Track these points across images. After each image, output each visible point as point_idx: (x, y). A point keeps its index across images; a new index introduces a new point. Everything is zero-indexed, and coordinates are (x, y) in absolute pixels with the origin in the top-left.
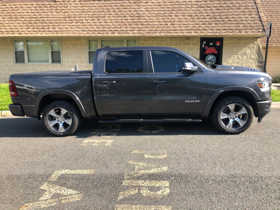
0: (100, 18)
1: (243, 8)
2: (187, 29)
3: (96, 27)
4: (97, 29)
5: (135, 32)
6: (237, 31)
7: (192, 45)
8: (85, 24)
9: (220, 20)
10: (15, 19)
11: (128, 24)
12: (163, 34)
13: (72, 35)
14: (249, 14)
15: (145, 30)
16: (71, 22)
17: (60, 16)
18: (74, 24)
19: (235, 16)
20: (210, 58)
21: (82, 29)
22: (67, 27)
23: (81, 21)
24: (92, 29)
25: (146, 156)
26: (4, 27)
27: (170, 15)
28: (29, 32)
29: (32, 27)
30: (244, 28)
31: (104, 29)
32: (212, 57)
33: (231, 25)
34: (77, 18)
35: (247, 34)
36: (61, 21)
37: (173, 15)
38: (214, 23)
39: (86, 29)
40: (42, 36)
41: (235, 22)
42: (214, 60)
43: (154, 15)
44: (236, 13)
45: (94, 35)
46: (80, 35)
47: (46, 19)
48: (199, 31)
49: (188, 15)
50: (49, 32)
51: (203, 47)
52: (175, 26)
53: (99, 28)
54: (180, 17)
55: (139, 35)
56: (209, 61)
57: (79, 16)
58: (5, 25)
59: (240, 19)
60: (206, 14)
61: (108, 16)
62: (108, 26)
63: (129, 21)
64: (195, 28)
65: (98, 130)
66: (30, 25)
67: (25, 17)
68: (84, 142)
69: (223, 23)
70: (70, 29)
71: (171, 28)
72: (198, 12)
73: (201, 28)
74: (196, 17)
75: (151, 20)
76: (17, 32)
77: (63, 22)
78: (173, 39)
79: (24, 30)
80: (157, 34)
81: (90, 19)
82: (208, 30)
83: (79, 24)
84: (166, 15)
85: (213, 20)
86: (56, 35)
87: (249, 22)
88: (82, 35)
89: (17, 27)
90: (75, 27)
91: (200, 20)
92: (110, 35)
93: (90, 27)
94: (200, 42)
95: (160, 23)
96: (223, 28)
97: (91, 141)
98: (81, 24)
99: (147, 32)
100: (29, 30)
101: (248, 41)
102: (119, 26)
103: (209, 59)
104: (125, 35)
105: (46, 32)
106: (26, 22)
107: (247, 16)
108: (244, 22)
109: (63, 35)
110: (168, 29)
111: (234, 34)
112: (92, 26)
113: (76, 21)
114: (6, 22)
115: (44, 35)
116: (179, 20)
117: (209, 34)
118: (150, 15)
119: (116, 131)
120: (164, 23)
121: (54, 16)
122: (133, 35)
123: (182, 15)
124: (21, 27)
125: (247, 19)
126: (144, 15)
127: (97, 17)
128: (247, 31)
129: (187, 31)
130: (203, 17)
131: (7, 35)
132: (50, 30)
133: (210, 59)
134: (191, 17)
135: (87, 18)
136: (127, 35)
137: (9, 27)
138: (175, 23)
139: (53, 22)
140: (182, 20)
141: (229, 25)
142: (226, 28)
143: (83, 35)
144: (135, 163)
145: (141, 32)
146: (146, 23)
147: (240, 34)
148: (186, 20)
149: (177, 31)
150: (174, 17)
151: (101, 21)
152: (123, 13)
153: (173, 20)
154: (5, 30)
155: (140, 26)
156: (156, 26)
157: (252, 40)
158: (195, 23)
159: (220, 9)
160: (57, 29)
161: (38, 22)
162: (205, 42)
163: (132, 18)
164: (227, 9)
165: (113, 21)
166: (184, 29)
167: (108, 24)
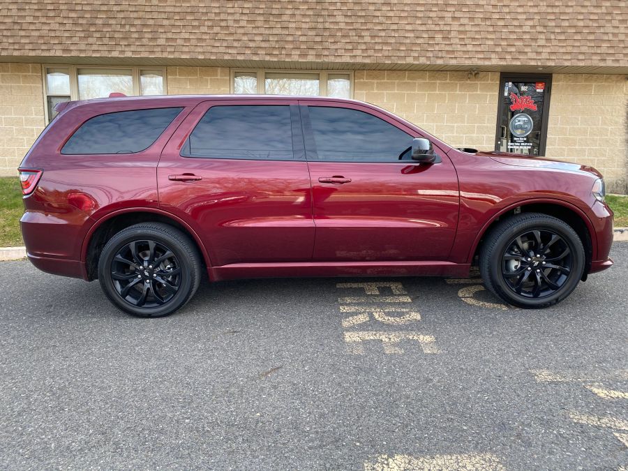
0: (271, 18)
1: (608, 4)
2: (480, 50)
3: (260, 38)
4: (263, 45)
5: (355, 52)
6: (594, 57)
7: (481, 89)
8: (232, 30)
9: (557, 30)
10: (51, 14)
11: (339, 34)
12: (423, 61)
13: (201, 57)
14: (621, 18)
15: (382, 50)
16: (196, 23)
17: (168, 9)
18: (204, 29)
19: (590, 23)
20: (521, 120)
21: (225, 44)
22: (187, 36)
23: (223, 24)
24: (251, 44)
25: (602, 393)
26: (23, 33)
27: (440, 14)
28: (88, 47)
29: (98, 35)
30: (611, 51)
31: (282, 44)
32: (526, 119)
33: (583, 43)
34: (212, 16)
35: (617, 65)
36: (172, 22)
37: (446, 15)
38: (542, 36)
39: (236, 44)
40: (122, 56)
41: (592, 37)
42: (530, 127)
43: (403, 14)
44: (592, 17)
45: (256, 58)
46: (220, 57)
47: (135, 15)
48: (508, 57)
49: (482, 16)
50: (143, 49)
51: (506, 94)
52: (452, 41)
53: (269, 41)
54: (462, 21)
55: (367, 61)
56: (517, 128)
57: (217, 11)
58: (25, 26)
59: (602, 30)
60: (524, 17)
61: (288, 12)
62: (290, 38)
63: (342, 26)
64: (499, 49)
65: (348, 300)
66: (92, 29)
67: (79, 8)
68: (347, 339)
69: (563, 37)
70: (194, 42)
71: (443, 47)
72: (507, 10)
73: (513, 49)
74: (501, 23)
75: (395, 27)
76: (60, 47)
77: (177, 24)
78: (437, 75)
79: (76, 40)
80: (410, 60)
81: (245, 18)
82: (529, 54)
83: (216, 29)
84: (432, 15)
85: (539, 29)
86: (159, 55)
87: (622, 37)
88: (227, 57)
89: (58, 34)
90: (208, 37)
91: (511, 29)
92: (295, 58)
93: (245, 38)
94: (498, 82)
95: (418, 35)
96: (563, 50)
97: (367, 338)
98: (221, 30)
99: (386, 53)
100: (91, 40)
101: (606, 84)
102: (318, 39)
103: (519, 123)
104: (332, 59)
105: (133, 48)
106: (81, 21)
107: (615, 23)
108: (611, 37)
109: (177, 55)
110: (437, 48)
111: (588, 63)
112: (250, 37)
113: (210, 24)
114: (29, 19)
115: (129, 54)
116: (462, 29)
117: (533, 63)
118: (391, 14)
119: (404, 303)
120: (425, 35)
121: (153, 9)
122: (352, 61)
123: (468, 15)
124: (67, 34)
125: (616, 31)
126: (378, 13)
127: (263, 14)
128: (617, 57)
129: (482, 56)
130: (516, 23)
131: (32, 54)
132: (145, 41)
133: (521, 123)
134: (488, 23)
135: (237, 17)
136: (338, 60)
137: (36, 33)
138: (453, 34)
139: (151, 22)
140: (468, 28)
141: (577, 44)
142: (570, 49)
143: (230, 58)
144: (594, 421)
145: (371, 52)
146: (383, 34)
147: (602, 64)
148: (477, 29)
149: (456, 55)
150: (449, 21)
151: (272, 24)
152: (326, 5)
153: (448, 28)
154: (27, 41)
155: (367, 39)
156: (408, 41)
157: (617, 81)
158: (498, 35)
159: (557, 4)
160: (162, 42)
161: (112, 22)
162: (510, 83)
163: (348, 20)
164: (572, 6)
165: (304, 26)
166: (474, 49)
167: (291, 31)
